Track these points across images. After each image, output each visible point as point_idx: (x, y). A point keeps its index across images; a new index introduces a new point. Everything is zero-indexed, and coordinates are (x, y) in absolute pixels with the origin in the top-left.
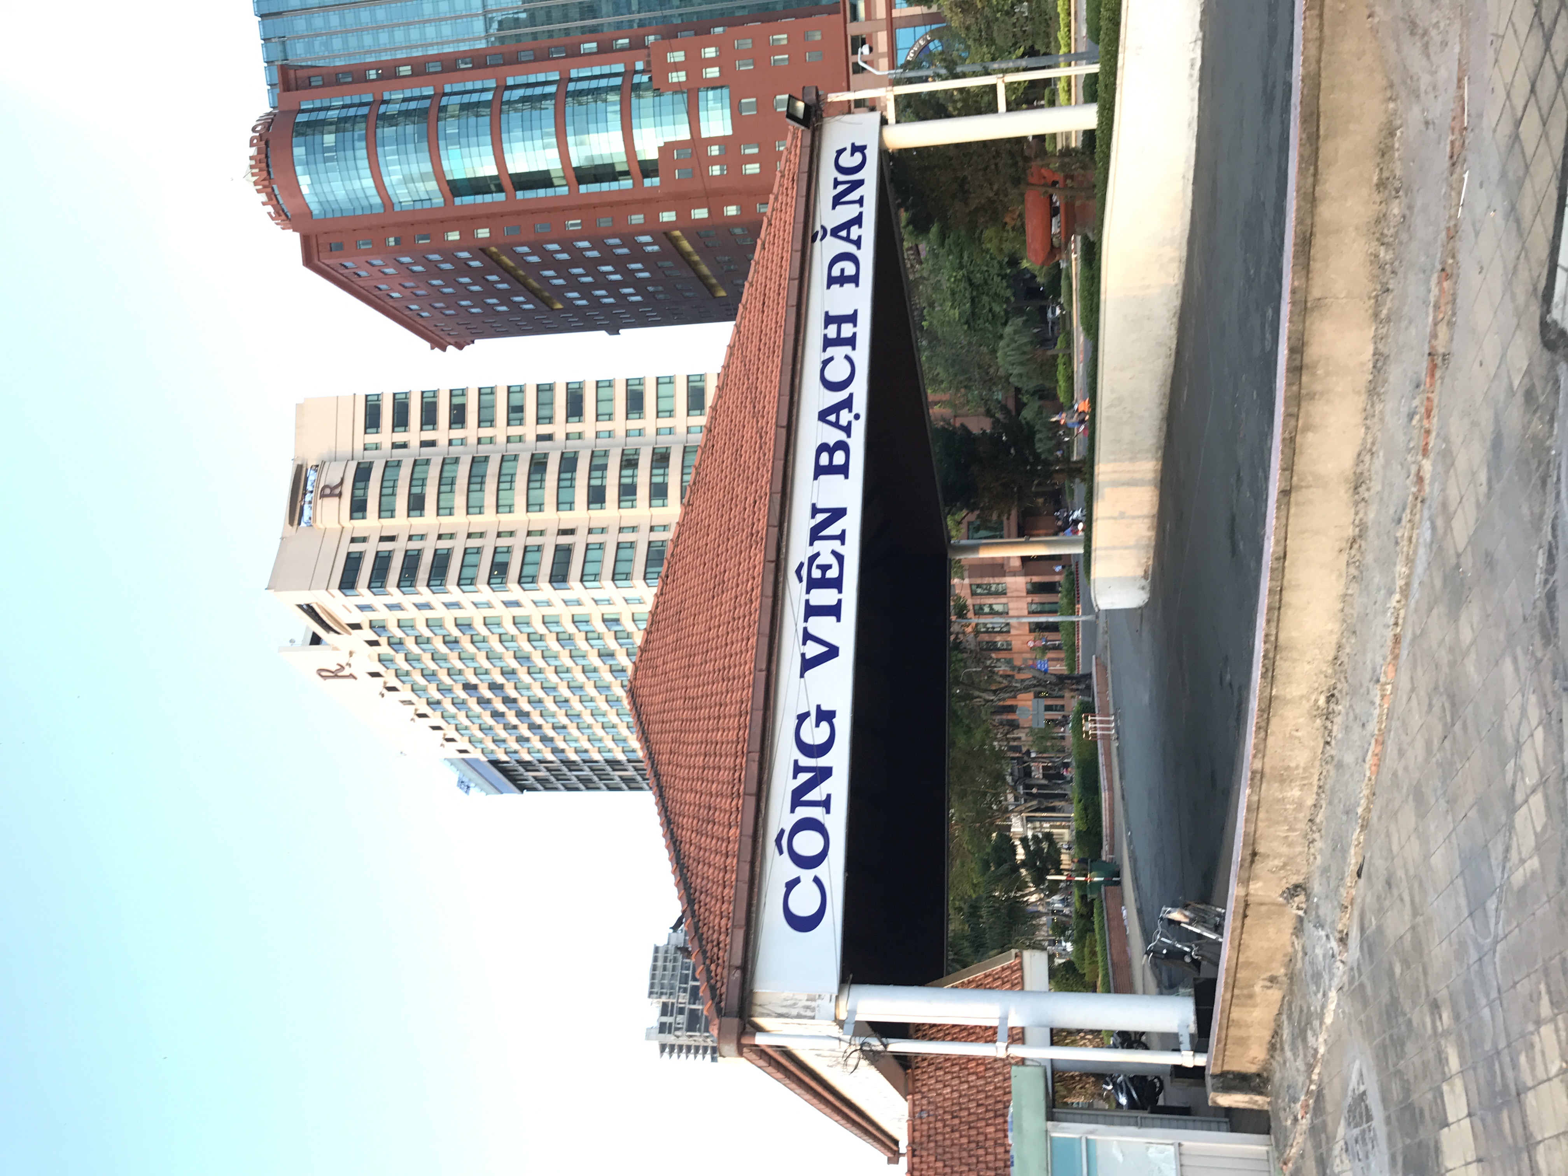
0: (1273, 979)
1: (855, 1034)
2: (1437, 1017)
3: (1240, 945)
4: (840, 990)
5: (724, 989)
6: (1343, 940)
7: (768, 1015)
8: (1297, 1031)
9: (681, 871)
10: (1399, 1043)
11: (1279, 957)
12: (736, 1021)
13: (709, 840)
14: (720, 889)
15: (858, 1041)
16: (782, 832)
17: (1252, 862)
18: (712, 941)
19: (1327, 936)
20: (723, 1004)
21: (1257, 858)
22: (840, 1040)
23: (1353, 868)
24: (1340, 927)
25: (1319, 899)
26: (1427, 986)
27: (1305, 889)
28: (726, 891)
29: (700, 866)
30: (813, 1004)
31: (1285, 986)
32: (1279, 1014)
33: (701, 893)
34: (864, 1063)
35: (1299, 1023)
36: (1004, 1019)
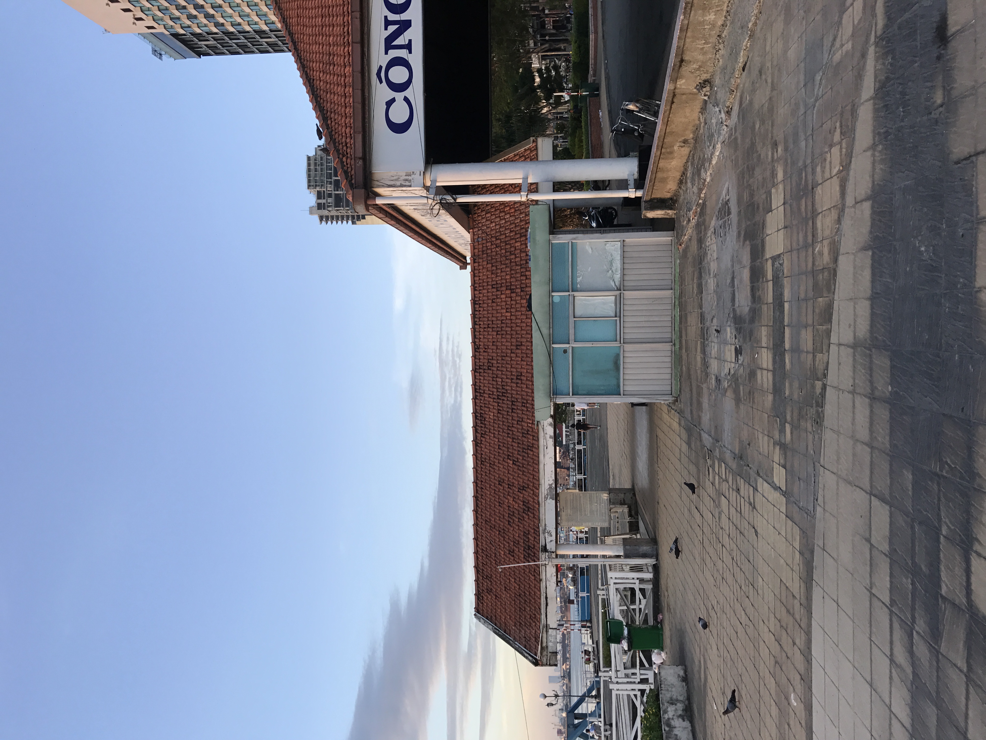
0: (685, 142)
1: (436, 194)
2: (775, 150)
3: (668, 121)
4: (426, 168)
5: (353, 172)
6: (728, 113)
7: (383, 186)
8: (696, 170)
9: (316, 99)
10: (751, 170)
11: (691, 127)
12: (363, 191)
13: (332, 77)
14: (343, 109)
15: (438, 198)
16: (381, 67)
17: (680, 66)
18: (342, 143)
19: (720, 111)
20: (353, 181)
21: (684, 63)
22: (427, 198)
23: (741, 65)
24: (728, 104)
25: (718, 88)
26: (772, 133)
27: (710, 83)
28: (347, 110)
29: (328, 95)
30: (410, 178)
31: (691, 145)
32: (687, 162)
33: (331, 112)
34: (442, 212)
35: (697, 166)
36: (525, 179)
